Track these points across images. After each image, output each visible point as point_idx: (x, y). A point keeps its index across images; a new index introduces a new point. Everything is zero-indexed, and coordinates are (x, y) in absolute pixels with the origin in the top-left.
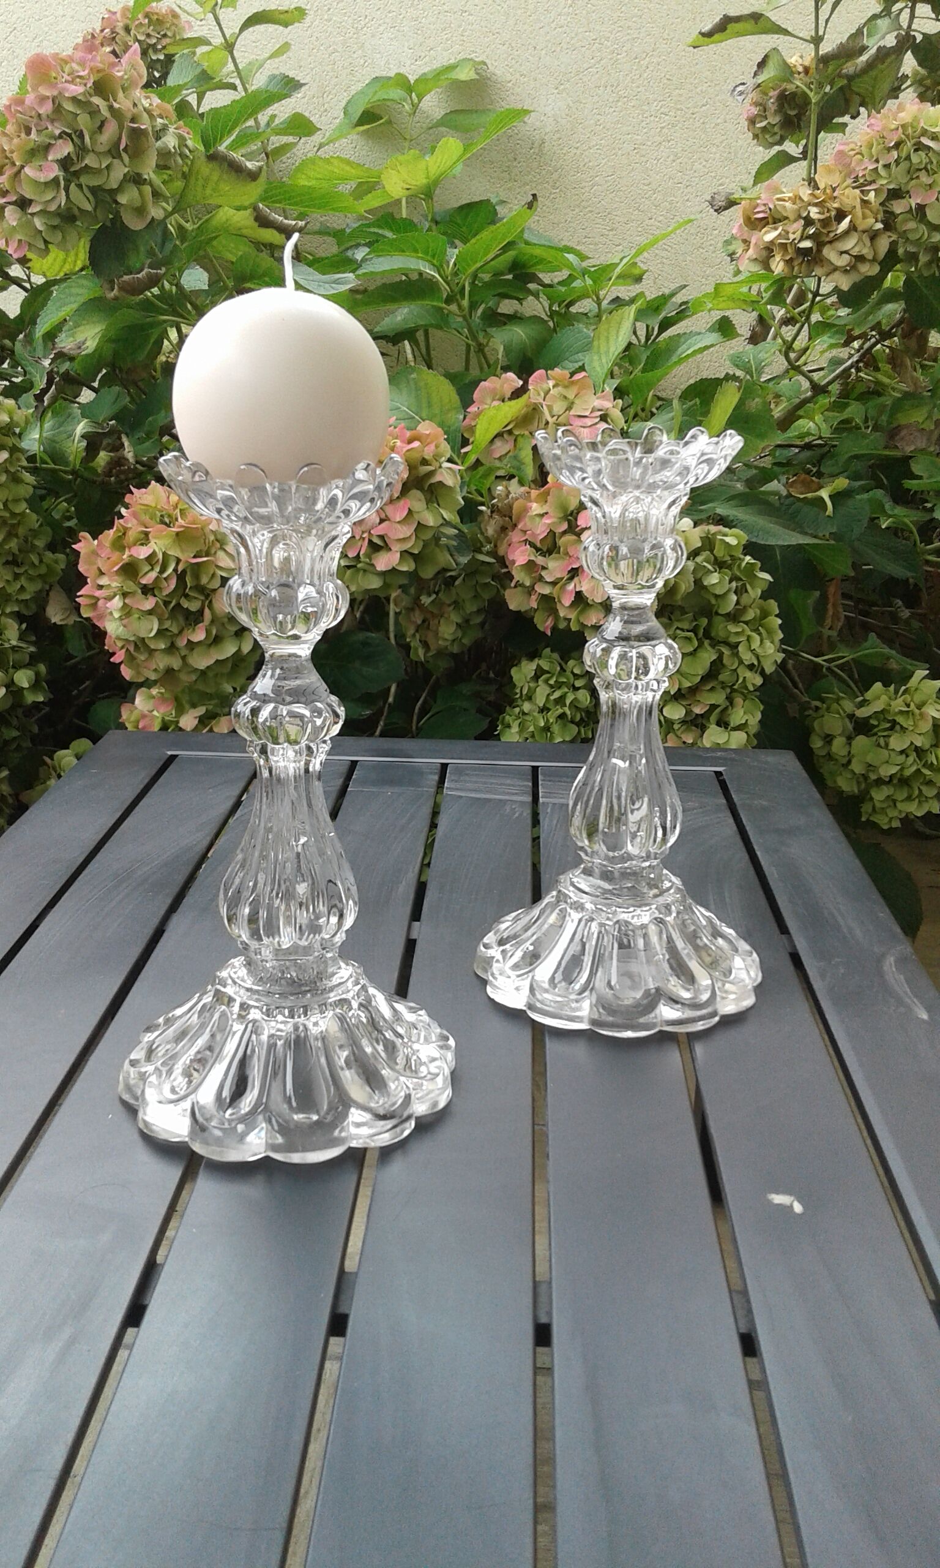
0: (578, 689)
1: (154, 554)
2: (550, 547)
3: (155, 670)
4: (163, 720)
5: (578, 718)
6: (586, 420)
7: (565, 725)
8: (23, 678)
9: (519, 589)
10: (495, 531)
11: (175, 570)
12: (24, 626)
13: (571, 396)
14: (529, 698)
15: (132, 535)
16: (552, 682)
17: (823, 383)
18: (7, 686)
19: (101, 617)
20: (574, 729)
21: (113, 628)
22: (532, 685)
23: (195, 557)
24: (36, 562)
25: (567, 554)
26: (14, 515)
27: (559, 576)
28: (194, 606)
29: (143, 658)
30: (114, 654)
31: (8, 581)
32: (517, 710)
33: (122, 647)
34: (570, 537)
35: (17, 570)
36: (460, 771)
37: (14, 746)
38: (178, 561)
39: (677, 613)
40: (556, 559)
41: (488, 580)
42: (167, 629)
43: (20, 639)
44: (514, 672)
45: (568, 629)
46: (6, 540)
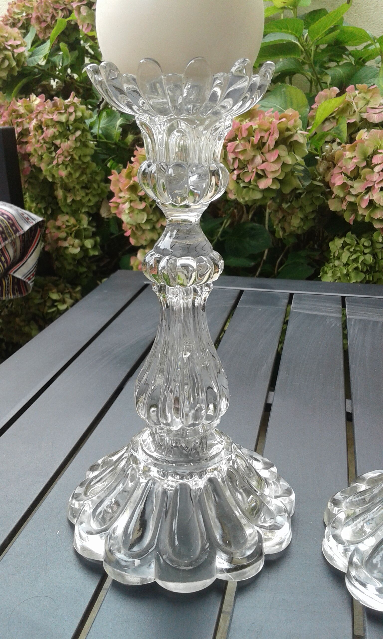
0: (366, 254)
2: (355, 175)
5: (365, 270)
6: (377, 110)
7: (358, 273)
9: (336, 199)
10: (324, 169)
12: (91, 219)
13: (368, 97)
14: (338, 258)
15: (135, 171)
16: (352, 250)
18: (81, 247)
19: (120, 213)
20: (363, 275)
21: (125, 218)
22: (340, 251)
25: (365, 179)
26: (84, 163)
27: (360, 191)
29: (139, 234)
30: (126, 232)
31: (83, 197)
32: (331, 264)
33: (130, 228)
34: (367, 170)
35: (88, 191)
36: (300, 297)
37: (85, 275)
40: (359, 182)
41: (319, 195)
42: (151, 219)
43: (88, 225)
44: (330, 244)
45: (363, 222)
46: (80, 176)
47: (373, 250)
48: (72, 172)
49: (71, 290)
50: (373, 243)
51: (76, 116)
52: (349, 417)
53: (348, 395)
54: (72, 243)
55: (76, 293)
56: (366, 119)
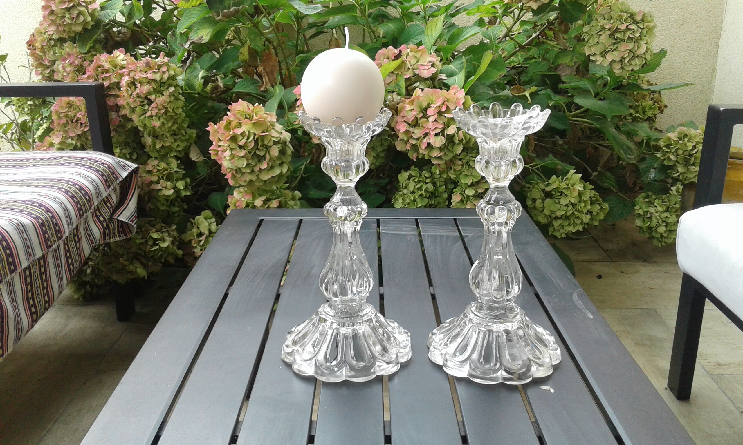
0: (427, 183)
1: (244, 132)
2: (415, 124)
3: (245, 181)
4: (247, 202)
5: (428, 196)
6: (426, 66)
7: (422, 199)
8: (181, 185)
9: (402, 141)
11: (254, 138)
12: (179, 162)
13: (418, 56)
14: (406, 187)
15: (234, 124)
16: (416, 180)
17: (523, 44)
18: (174, 189)
19: (220, 159)
20: (427, 200)
21: (226, 164)
22: (407, 182)
23: (262, 133)
24: (184, 134)
25: (423, 126)
26: (176, 114)
27: (420, 136)
28: (262, 154)
29: (239, 176)
30: (225, 175)
31: (172, 142)
32: (401, 193)
33: (230, 172)
34: (424, 120)
36: (385, 222)
37: (177, 214)
38: (255, 134)
39: (470, 150)
40: (418, 129)
41: (387, 137)
42: (250, 164)
43: (178, 168)
44: (399, 176)
45: (423, 158)
46: (173, 125)
47: (433, 179)
48: (165, 122)
49: (168, 229)
50: (432, 174)
51: (169, 75)
52: (433, 297)
53: (431, 284)
54: (165, 185)
55: (172, 231)
56: (418, 74)
